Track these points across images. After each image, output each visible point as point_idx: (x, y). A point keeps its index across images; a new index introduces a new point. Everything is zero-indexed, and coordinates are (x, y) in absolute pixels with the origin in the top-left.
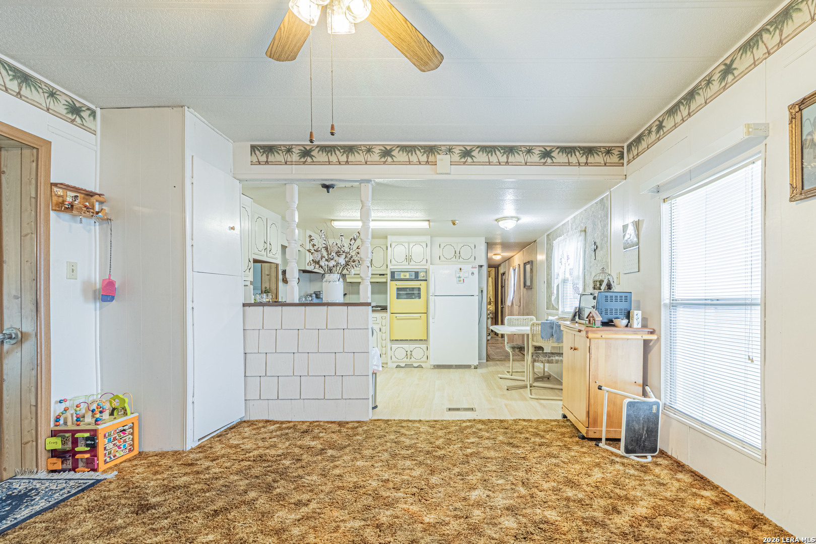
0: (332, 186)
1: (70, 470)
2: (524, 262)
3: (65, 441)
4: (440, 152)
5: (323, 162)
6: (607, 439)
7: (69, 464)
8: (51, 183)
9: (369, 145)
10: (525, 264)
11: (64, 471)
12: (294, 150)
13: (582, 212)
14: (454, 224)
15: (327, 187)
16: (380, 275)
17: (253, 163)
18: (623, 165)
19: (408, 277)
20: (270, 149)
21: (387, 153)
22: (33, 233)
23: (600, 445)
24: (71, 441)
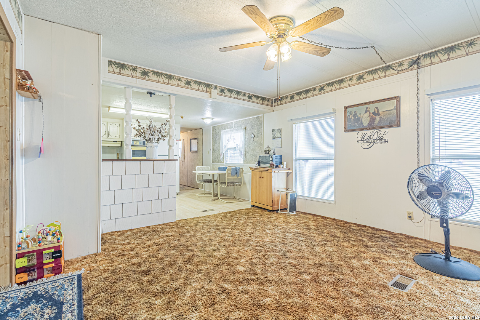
0: (154, 94)
1: (36, 279)
2: (191, 138)
3: (30, 259)
4: (212, 88)
5: (155, 80)
6: (281, 210)
7: (35, 275)
8: (16, 69)
9: (180, 77)
10: (190, 139)
11: (32, 281)
12: (137, 70)
13: (243, 120)
14: (182, 118)
15: (151, 94)
16: (114, 142)
17: (110, 72)
18: (272, 107)
19: (138, 144)
20: (122, 66)
21: (188, 83)
22: (8, 105)
23: (278, 212)
24: (36, 257)
